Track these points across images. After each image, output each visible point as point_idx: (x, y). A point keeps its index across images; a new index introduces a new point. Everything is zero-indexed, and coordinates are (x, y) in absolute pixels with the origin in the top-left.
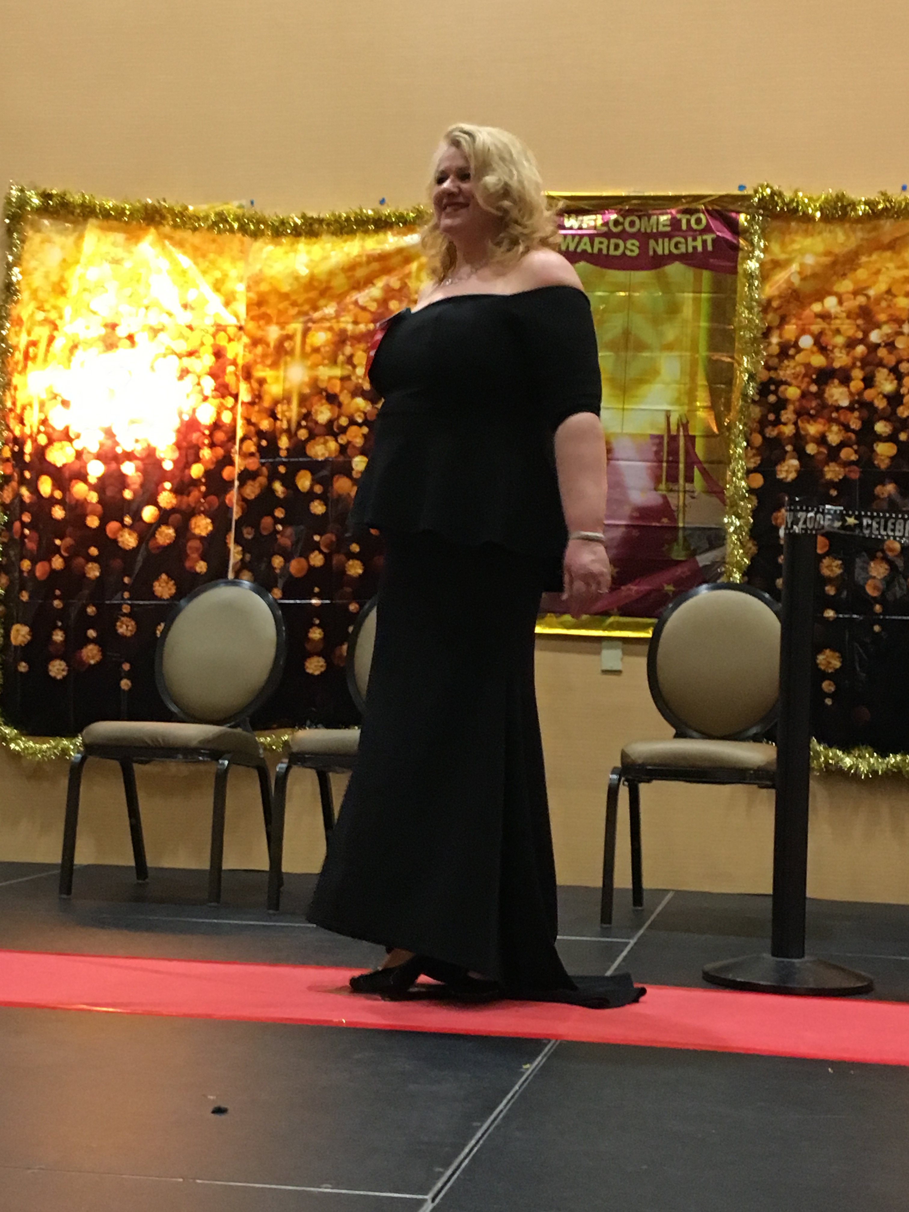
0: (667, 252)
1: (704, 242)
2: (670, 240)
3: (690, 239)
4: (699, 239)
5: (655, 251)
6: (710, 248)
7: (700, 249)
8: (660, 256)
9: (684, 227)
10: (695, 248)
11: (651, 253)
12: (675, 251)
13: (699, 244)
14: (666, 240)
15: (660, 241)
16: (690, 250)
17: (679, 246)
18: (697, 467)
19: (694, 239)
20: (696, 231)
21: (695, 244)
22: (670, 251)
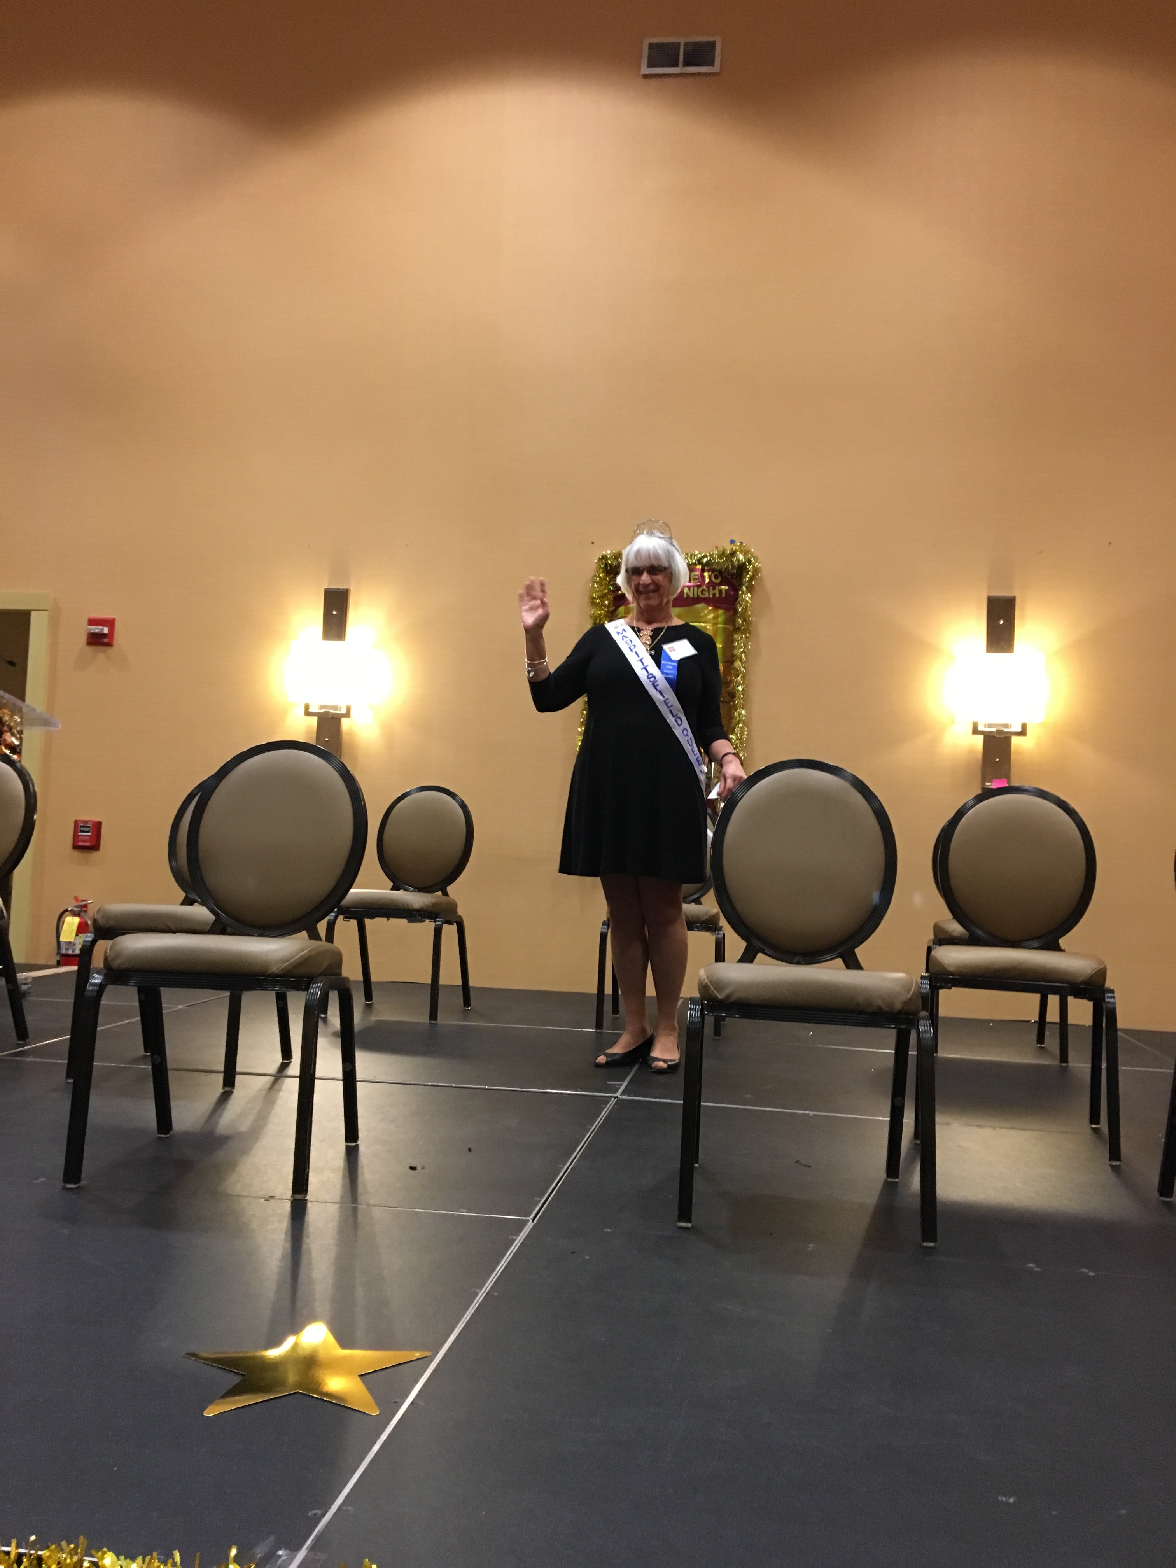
0: (696, 596)
1: (720, 591)
2: (698, 589)
3: (711, 588)
4: (717, 588)
5: (687, 594)
6: (724, 595)
7: (717, 595)
8: (691, 598)
9: (707, 581)
10: (714, 595)
11: (685, 596)
12: (701, 596)
13: (717, 592)
14: (696, 588)
15: (692, 589)
16: (711, 596)
17: (704, 592)
19: (714, 589)
20: (714, 583)
21: (714, 592)
22: (698, 595)
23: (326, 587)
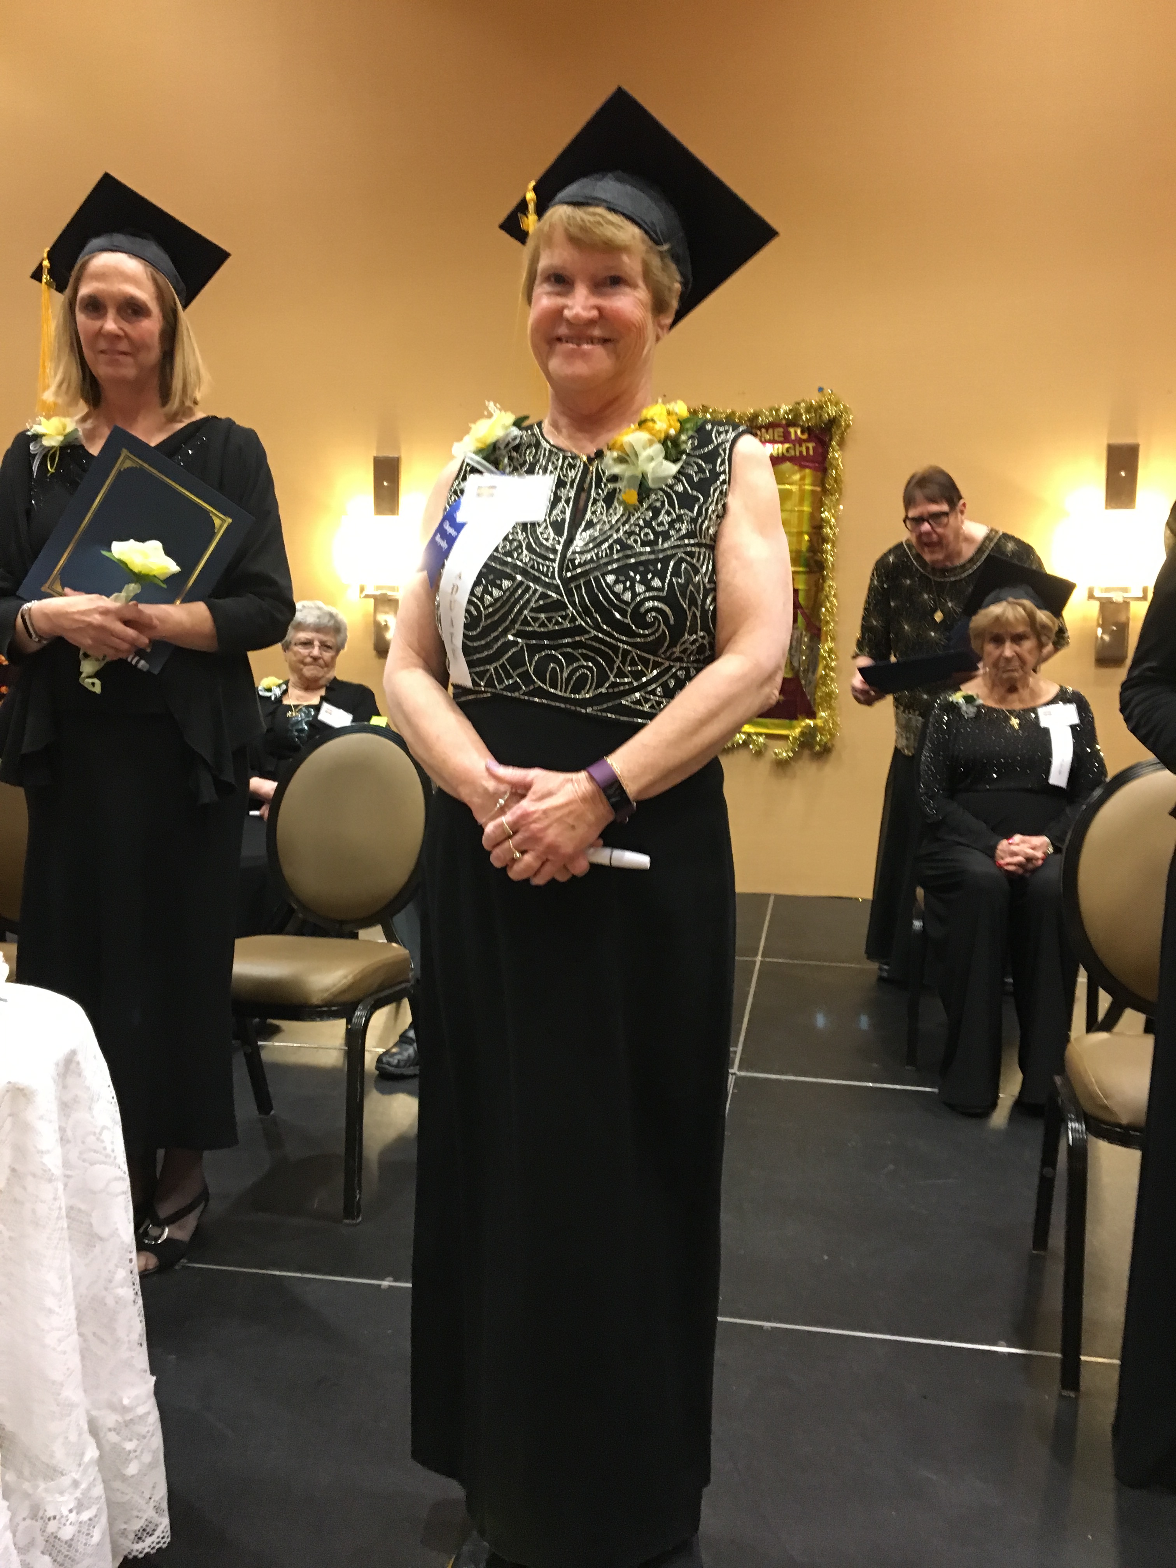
0: (780, 455)
1: (808, 448)
2: (783, 446)
3: (797, 446)
4: (804, 445)
6: (811, 453)
7: (805, 453)
9: (793, 436)
10: (801, 453)
12: (786, 455)
14: (780, 446)
16: (798, 454)
17: (790, 451)
18: (801, 613)
19: (801, 446)
20: (801, 439)
21: (801, 449)
22: (783, 454)
23: (375, 455)
